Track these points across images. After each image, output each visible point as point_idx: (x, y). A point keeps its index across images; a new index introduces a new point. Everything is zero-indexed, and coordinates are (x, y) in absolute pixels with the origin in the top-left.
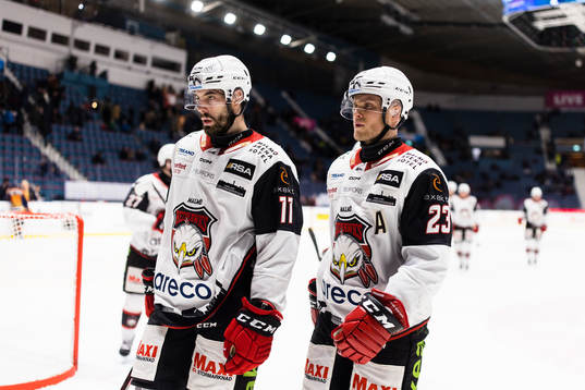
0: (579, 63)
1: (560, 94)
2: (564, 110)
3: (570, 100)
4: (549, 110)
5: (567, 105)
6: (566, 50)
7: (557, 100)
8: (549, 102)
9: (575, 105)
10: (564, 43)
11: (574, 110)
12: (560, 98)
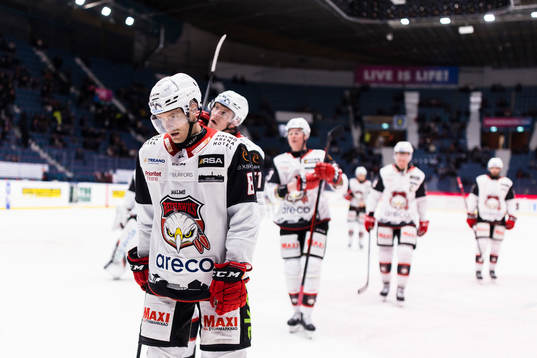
0: (390, 37)
1: (370, 70)
2: (374, 85)
3: (380, 76)
4: (358, 85)
5: (377, 80)
6: (377, 22)
7: (366, 76)
8: (359, 77)
9: (384, 81)
10: (375, 15)
11: (383, 85)
12: (370, 74)
